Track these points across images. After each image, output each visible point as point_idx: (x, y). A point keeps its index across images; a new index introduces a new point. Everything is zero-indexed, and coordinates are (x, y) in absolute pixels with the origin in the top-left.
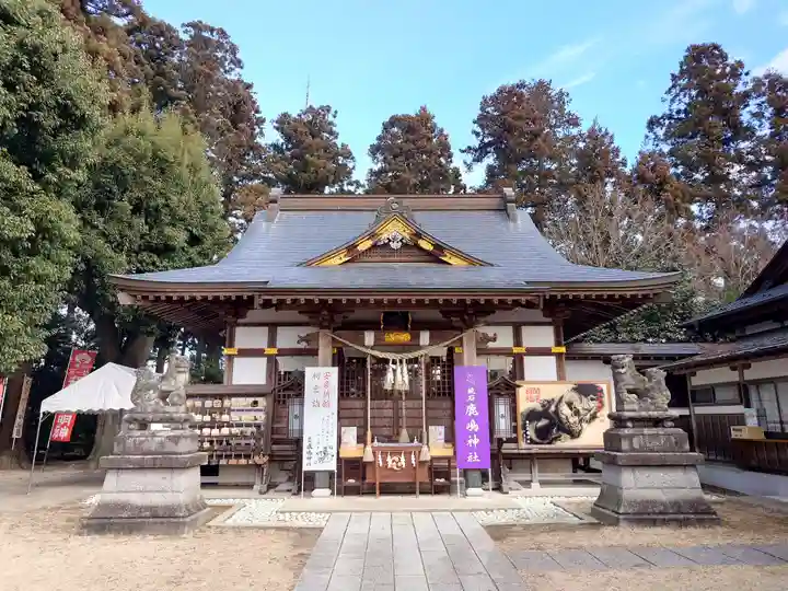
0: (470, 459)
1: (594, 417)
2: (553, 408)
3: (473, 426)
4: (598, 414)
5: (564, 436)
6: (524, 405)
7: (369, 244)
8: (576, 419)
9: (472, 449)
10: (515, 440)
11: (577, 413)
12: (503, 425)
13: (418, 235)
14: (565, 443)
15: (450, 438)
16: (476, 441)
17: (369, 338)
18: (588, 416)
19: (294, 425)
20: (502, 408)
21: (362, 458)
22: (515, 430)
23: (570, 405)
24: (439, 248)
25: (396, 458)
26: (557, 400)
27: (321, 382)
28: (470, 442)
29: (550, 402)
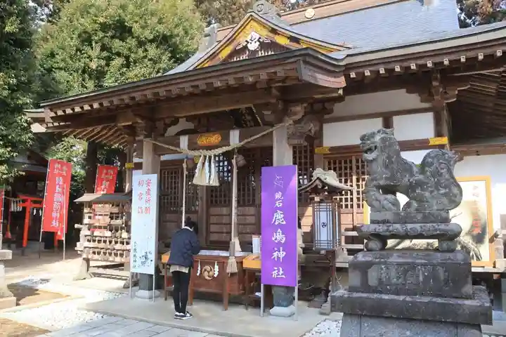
0: (275, 274)
3: (279, 236)
7: (229, 50)
9: (278, 263)
13: (274, 31)
16: (282, 254)
17: (184, 143)
24: (295, 39)
28: (275, 254)
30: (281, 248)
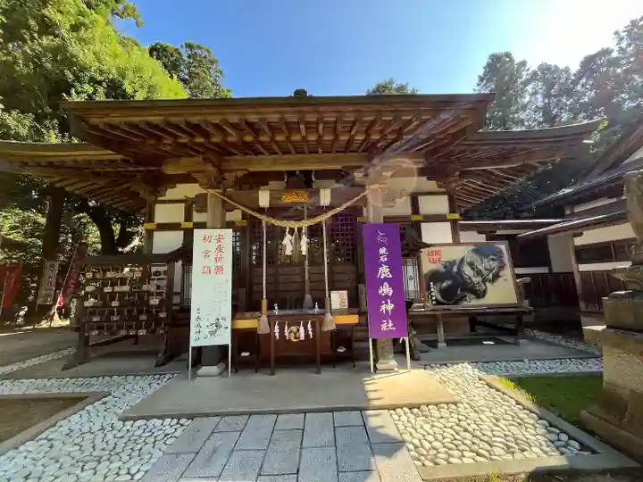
0: (384, 327)
1: (496, 276)
2: (455, 269)
3: (386, 290)
4: (501, 274)
5: (469, 296)
6: (428, 267)
8: (480, 279)
9: (386, 316)
11: (479, 273)
12: (412, 286)
14: (472, 303)
15: (354, 302)
16: (390, 307)
17: (265, 198)
18: (491, 276)
20: (410, 270)
21: (256, 329)
23: (471, 265)
25: (294, 329)
26: (458, 261)
28: (383, 307)
29: (452, 263)
30: (389, 301)
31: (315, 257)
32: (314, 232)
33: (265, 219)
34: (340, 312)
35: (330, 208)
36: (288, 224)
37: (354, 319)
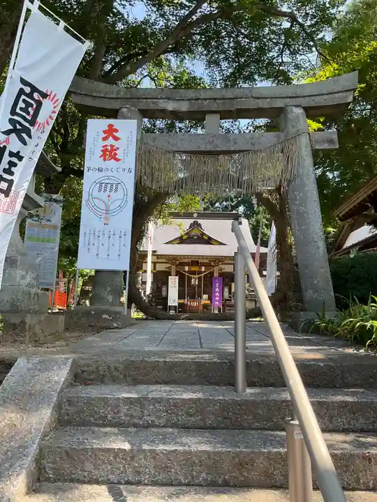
3: (217, 294)
7: (186, 237)
9: (217, 301)
10: (230, 300)
12: (226, 295)
13: (203, 234)
15: (210, 298)
16: (218, 299)
17: (187, 268)
19: (164, 293)
20: (226, 290)
21: (184, 303)
22: (230, 297)
24: (210, 238)
25: (193, 303)
27: (173, 280)
28: (216, 299)
31: (199, 286)
32: (200, 279)
33: (187, 274)
34: (206, 300)
35: (204, 272)
36: (193, 276)
37: (209, 302)
